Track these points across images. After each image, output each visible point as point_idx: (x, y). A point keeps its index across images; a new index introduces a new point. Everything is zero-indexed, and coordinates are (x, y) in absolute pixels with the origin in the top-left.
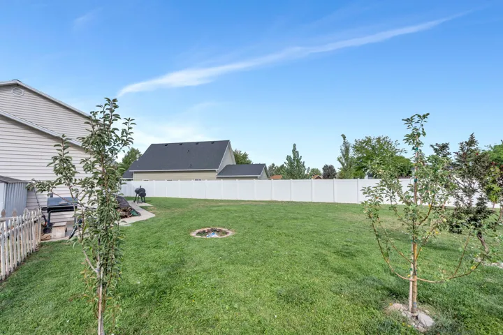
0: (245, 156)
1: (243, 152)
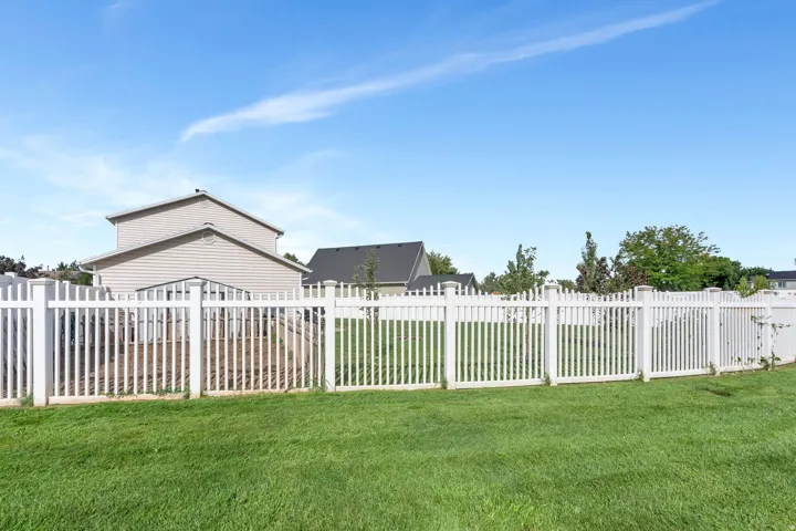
0: (447, 262)
1: (443, 255)
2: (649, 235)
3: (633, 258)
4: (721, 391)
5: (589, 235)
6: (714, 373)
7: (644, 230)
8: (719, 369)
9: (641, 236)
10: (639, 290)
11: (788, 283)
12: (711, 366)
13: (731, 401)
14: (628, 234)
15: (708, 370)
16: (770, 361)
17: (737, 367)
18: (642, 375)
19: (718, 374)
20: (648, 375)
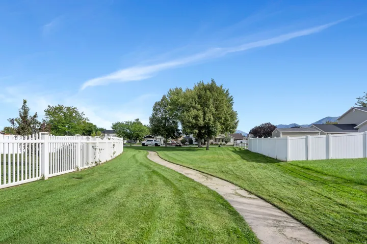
2: (60, 108)
3: (52, 119)
4: (79, 176)
5: (25, 102)
6: (78, 170)
7: (57, 106)
8: (80, 168)
9: (56, 109)
10: (42, 134)
11: (110, 135)
12: (77, 168)
13: (82, 180)
14: (49, 106)
15: (76, 169)
16: (98, 163)
17: (87, 167)
18: (43, 177)
19: (80, 170)
20: (47, 176)
